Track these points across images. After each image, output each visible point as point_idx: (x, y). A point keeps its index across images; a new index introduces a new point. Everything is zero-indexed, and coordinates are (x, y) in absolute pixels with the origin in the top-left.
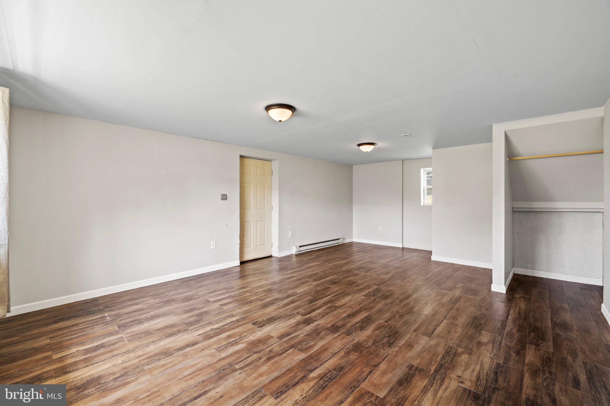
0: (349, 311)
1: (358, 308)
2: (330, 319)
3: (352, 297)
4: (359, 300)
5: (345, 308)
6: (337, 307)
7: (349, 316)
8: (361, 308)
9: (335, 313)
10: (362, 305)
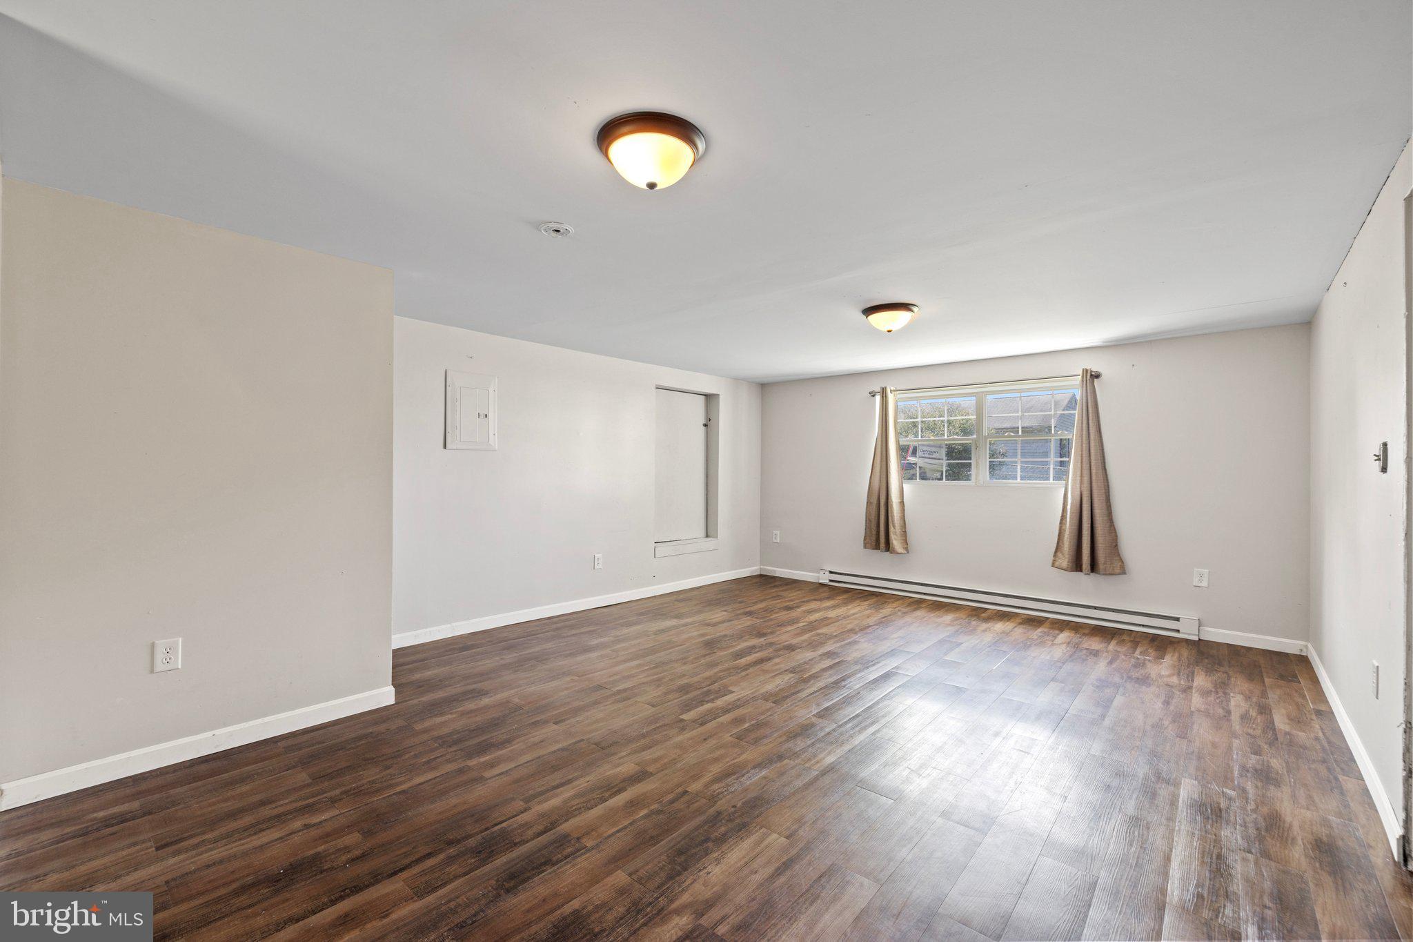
0: (767, 666)
1: (751, 670)
2: (798, 657)
3: (758, 690)
4: (744, 684)
5: (777, 670)
6: (792, 672)
7: (769, 659)
8: (746, 669)
9: (793, 664)
10: (743, 674)
